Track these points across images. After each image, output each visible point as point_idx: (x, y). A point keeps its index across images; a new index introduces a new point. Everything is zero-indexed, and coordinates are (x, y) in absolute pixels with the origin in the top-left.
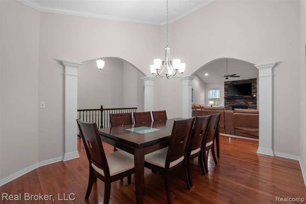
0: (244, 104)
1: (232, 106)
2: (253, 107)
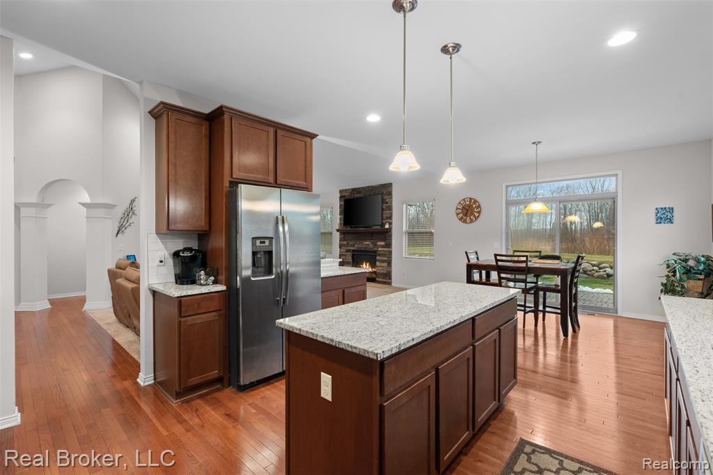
0: (371, 246)
1: (353, 251)
2: (384, 255)
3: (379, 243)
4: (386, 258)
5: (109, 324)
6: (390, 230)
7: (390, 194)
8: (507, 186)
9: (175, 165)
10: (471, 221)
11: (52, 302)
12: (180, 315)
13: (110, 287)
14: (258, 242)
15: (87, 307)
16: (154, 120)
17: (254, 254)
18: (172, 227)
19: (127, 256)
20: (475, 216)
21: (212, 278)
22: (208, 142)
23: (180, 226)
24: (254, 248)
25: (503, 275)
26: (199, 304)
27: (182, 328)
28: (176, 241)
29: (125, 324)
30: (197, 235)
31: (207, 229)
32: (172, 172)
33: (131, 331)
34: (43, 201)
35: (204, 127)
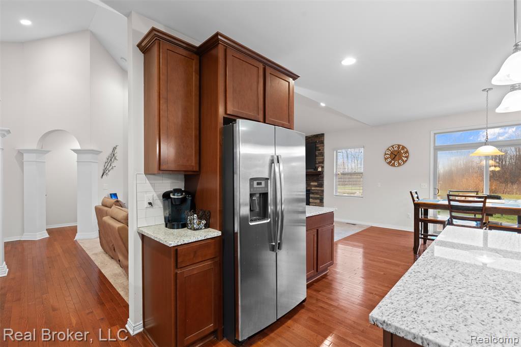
2: (317, 193)
3: (312, 184)
4: (319, 196)
5: (96, 254)
6: (321, 173)
7: (322, 143)
8: (435, 134)
9: (167, 99)
10: (399, 165)
11: (50, 231)
12: (177, 265)
13: (97, 222)
14: (255, 183)
15: (78, 237)
16: (143, 55)
17: (251, 195)
18: (163, 167)
19: (111, 194)
20: (403, 160)
21: (204, 222)
22: (198, 77)
23: (172, 167)
24: (252, 189)
25: (454, 214)
26: (195, 252)
27: (178, 281)
28: (164, 182)
29: (110, 256)
30: (183, 176)
31: (198, 169)
32: (163, 107)
33: (115, 263)
34: (42, 148)
35: (194, 62)
